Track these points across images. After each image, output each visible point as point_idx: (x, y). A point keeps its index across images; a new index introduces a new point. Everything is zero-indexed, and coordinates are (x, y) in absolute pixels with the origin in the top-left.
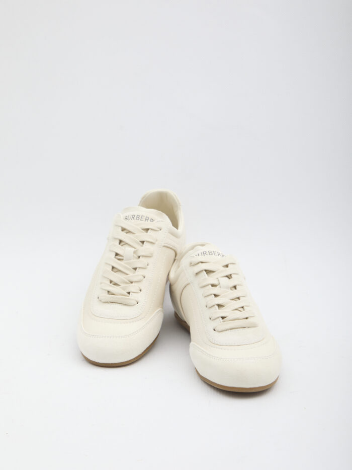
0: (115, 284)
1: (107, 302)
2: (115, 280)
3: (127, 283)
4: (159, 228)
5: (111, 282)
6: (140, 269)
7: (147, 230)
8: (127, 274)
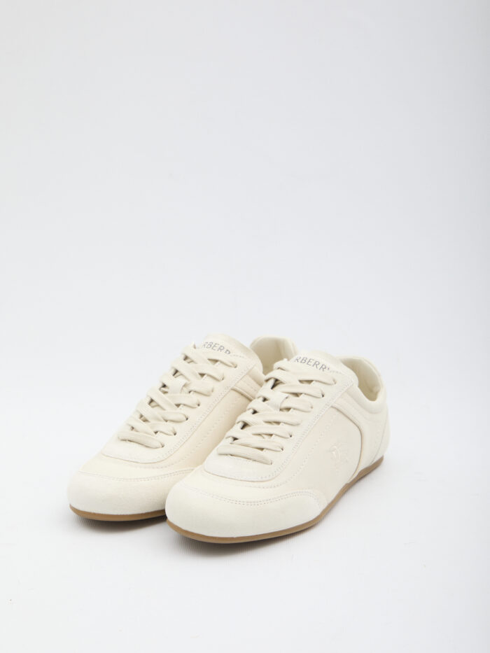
0: (145, 421)
1: (125, 440)
2: (146, 415)
3: (159, 420)
4: (233, 364)
5: (141, 416)
6: (185, 407)
7: (216, 361)
8: (164, 409)
